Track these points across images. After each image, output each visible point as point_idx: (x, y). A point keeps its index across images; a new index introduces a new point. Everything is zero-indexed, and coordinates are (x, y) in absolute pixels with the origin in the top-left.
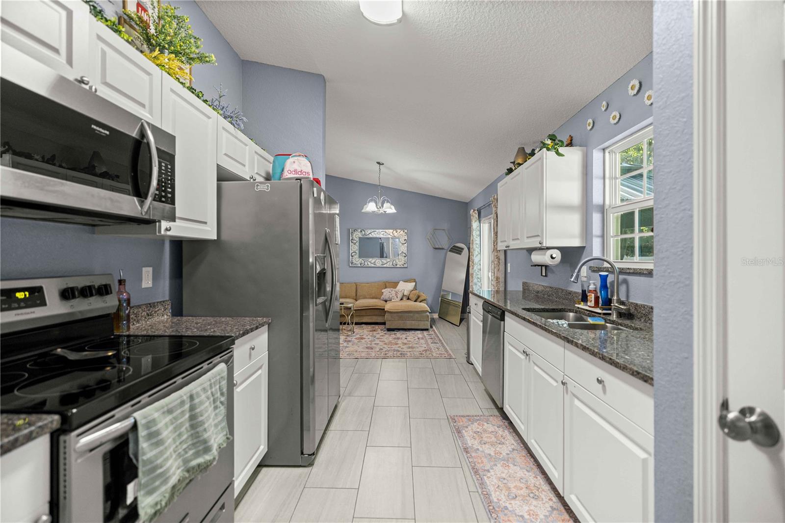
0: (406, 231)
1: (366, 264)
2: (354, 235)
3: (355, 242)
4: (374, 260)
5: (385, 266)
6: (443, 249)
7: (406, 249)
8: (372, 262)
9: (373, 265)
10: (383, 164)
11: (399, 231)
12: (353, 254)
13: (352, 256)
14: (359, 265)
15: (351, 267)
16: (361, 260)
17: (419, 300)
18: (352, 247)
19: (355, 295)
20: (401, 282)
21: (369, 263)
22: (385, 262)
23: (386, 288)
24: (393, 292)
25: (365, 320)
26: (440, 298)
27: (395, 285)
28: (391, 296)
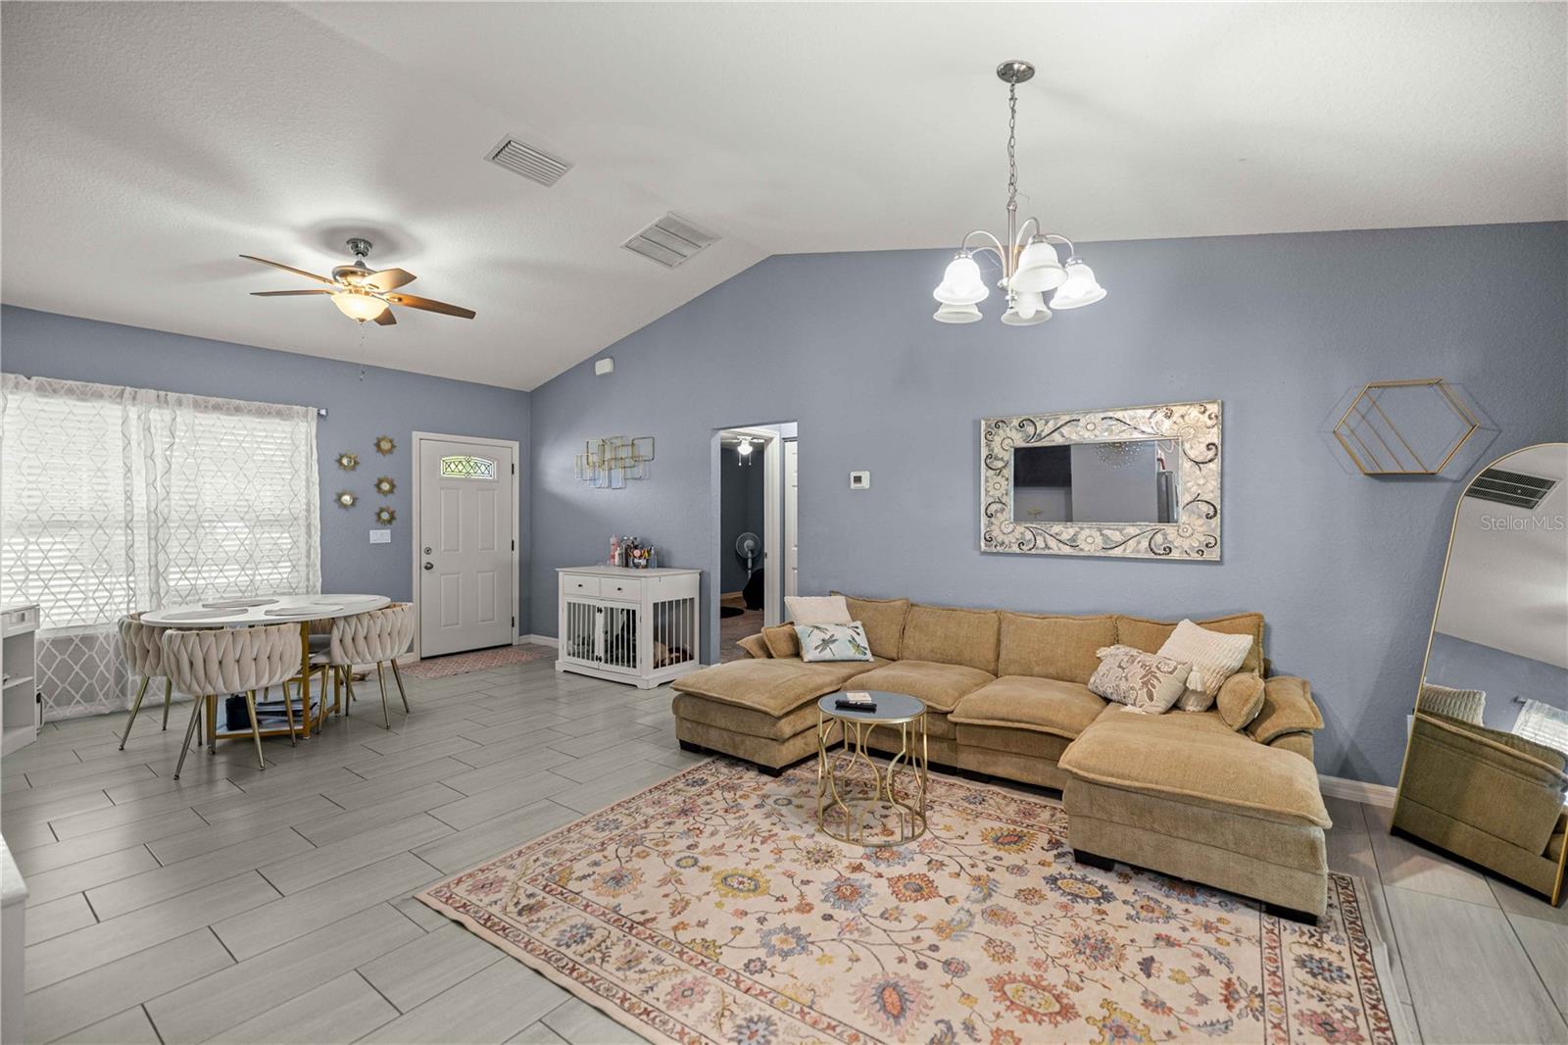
0: (1213, 409)
1: (1040, 543)
2: (997, 439)
3: (1000, 464)
4: (1071, 531)
5: (1117, 552)
6: (1429, 477)
7: (1214, 484)
8: (1065, 537)
9: (1067, 550)
10: (1029, 72)
11: (1178, 410)
12: (994, 507)
13: (990, 516)
14: (1015, 549)
15: (985, 553)
16: (1020, 529)
17: (1268, 728)
18: (990, 484)
19: (991, 656)
20: (1185, 626)
21: (1052, 543)
22: (1117, 537)
23: (1116, 640)
24: (1136, 671)
25: (1004, 768)
26: (1411, 719)
27: (1153, 634)
28: (1124, 685)
